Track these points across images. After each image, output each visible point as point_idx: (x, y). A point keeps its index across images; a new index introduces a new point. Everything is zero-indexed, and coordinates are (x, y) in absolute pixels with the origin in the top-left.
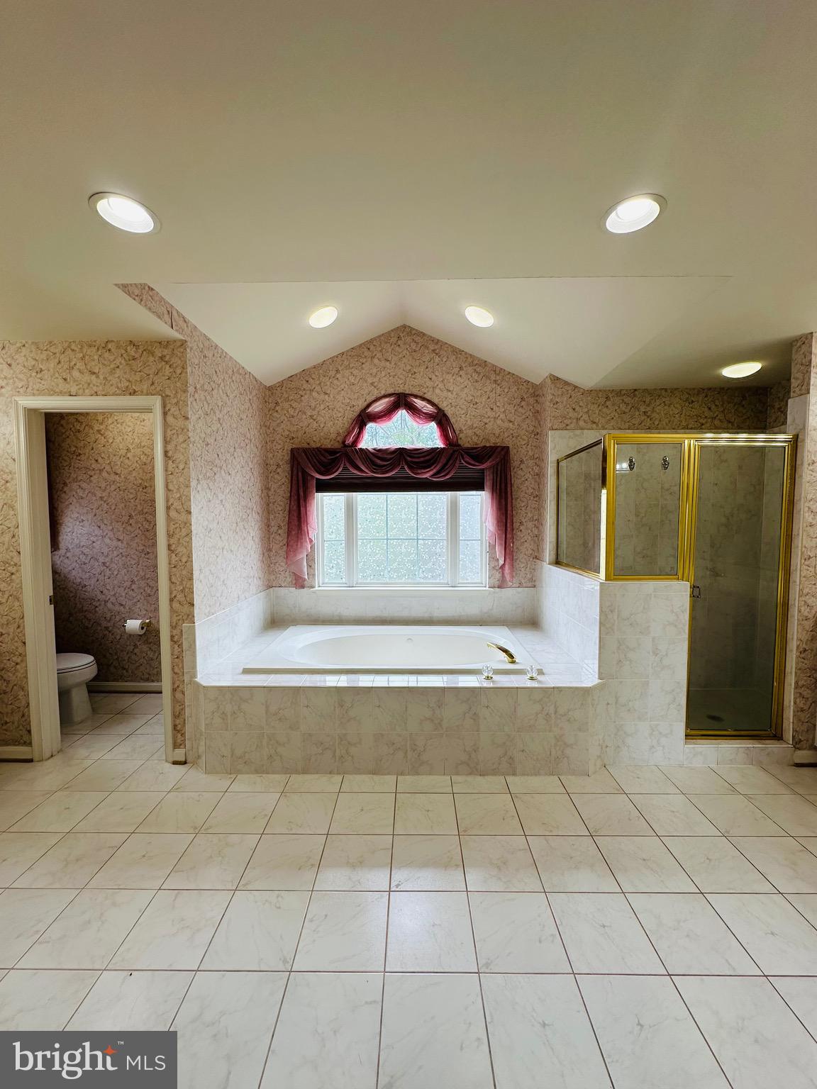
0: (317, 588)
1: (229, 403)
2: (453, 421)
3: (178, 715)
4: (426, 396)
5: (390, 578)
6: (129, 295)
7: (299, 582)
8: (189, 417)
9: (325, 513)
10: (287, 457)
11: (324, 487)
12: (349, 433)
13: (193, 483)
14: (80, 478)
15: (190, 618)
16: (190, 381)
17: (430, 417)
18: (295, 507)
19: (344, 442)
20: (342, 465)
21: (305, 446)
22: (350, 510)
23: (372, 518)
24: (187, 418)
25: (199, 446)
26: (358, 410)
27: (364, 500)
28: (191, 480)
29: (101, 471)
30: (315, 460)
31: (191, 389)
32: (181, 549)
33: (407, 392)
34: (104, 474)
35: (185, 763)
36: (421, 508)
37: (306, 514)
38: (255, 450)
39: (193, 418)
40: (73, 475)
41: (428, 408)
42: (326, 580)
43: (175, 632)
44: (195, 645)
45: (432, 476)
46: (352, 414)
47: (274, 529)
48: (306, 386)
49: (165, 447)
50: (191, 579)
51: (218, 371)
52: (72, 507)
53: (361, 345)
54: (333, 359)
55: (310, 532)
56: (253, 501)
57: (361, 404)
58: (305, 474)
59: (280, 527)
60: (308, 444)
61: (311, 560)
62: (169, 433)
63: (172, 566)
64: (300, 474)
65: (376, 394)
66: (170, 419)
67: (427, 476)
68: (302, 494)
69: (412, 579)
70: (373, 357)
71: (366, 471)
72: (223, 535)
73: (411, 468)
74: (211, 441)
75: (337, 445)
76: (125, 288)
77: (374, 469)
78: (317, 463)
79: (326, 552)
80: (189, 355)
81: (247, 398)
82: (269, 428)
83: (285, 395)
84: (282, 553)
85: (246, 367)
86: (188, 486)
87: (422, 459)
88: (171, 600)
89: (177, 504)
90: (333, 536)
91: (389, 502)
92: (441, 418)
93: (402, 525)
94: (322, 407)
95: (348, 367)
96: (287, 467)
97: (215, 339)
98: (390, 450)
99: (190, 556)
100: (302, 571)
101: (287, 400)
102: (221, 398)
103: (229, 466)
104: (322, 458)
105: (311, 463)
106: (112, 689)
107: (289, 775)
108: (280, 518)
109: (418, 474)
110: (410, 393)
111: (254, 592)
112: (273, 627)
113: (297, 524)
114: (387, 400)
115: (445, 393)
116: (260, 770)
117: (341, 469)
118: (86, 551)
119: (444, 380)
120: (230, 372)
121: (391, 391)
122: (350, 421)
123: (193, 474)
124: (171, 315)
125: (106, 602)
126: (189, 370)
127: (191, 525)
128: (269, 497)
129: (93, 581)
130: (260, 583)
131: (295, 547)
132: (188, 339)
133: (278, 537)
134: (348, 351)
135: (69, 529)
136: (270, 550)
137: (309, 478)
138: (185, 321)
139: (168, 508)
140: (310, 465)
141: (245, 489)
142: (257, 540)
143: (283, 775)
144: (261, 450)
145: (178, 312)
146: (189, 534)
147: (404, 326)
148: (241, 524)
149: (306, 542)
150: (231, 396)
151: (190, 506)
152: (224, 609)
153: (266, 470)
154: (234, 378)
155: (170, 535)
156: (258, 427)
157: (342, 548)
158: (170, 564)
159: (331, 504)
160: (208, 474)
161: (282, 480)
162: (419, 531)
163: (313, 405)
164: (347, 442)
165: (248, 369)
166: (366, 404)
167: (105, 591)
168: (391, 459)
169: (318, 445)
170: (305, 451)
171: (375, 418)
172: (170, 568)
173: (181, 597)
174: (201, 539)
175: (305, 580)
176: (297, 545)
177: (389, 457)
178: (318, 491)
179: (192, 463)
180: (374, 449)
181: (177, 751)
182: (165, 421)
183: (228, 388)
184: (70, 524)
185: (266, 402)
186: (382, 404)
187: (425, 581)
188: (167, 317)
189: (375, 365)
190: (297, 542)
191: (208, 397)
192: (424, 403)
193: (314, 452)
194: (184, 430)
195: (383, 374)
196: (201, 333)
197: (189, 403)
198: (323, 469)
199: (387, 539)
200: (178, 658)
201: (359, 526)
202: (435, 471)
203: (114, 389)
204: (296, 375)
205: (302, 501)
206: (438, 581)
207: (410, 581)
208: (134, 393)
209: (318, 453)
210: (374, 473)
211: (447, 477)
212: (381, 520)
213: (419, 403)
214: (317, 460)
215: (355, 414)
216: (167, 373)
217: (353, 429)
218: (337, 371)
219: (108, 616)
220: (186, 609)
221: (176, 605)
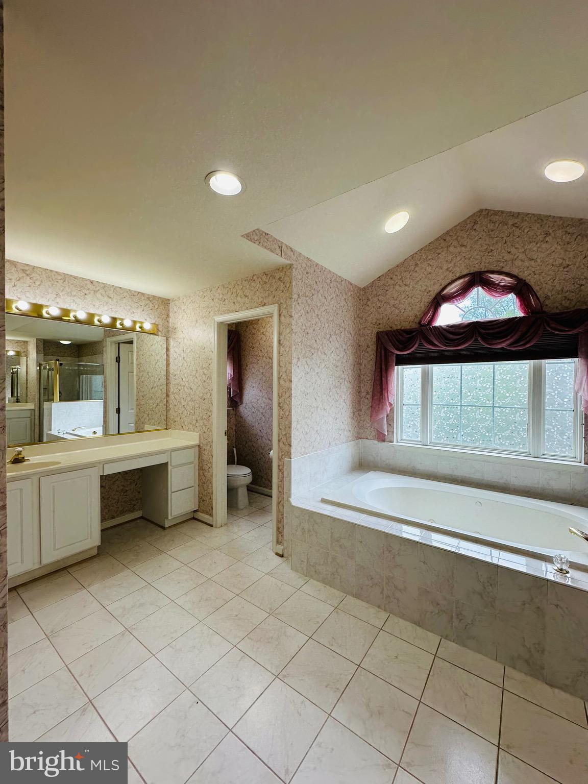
0: (395, 443)
1: (326, 303)
2: (536, 288)
3: (280, 521)
4: (504, 270)
5: (463, 441)
6: (251, 241)
7: (381, 437)
8: (293, 316)
9: (404, 382)
10: (374, 339)
11: (402, 361)
12: (425, 314)
13: (294, 361)
14: (253, 361)
15: (289, 454)
16: (295, 290)
17: (507, 289)
18: (378, 377)
19: (420, 323)
20: (418, 342)
21: (389, 329)
22: (426, 379)
23: (446, 386)
24: (291, 316)
25: (300, 335)
26: (433, 294)
27: (439, 370)
28: (293, 359)
29: (263, 357)
30: (395, 340)
31: (295, 296)
32: (286, 406)
33: (483, 270)
34: (264, 359)
35: (282, 556)
36: (497, 377)
37: (387, 382)
38: (349, 335)
39: (296, 316)
40: (251, 360)
41: (507, 281)
42: (404, 437)
43: (280, 463)
44: (291, 475)
45: (509, 345)
46: (427, 299)
47: (364, 394)
48: (392, 282)
49: (279, 337)
50: (290, 427)
51: (318, 282)
52: (249, 379)
53: (438, 238)
54: (412, 256)
55: (390, 397)
56: (348, 374)
57: (437, 288)
58: (386, 351)
59: (368, 393)
60: (391, 327)
61: (390, 419)
62: (282, 327)
63: (281, 418)
64: (383, 352)
65: (451, 277)
66: (282, 318)
67: (503, 345)
68: (383, 367)
69: (486, 444)
70: (448, 247)
71: (439, 345)
72: (318, 398)
73: (484, 339)
74: (310, 331)
75: (414, 326)
76: (248, 236)
77: (447, 343)
78: (396, 342)
79: (404, 415)
80: (294, 272)
81: (343, 299)
82: (362, 319)
83: (375, 292)
84: (369, 412)
85: (342, 276)
86: (290, 363)
87: (497, 330)
88: (279, 441)
89: (284, 376)
90: (411, 401)
91: (463, 372)
92: (521, 289)
93: (476, 393)
94: (403, 296)
95: (426, 260)
96: (374, 347)
97: (316, 259)
98: (463, 325)
99: (290, 411)
100: (382, 428)
101: (377, 295)
102: (320, 300)
103: (325, 348)
104: (401, 337)
105: (391, 343)
106: (263, 492)
107: (345, 595)
108: (368, 387)
109: (494, 344)
110: (485, 270)
111: (344, 441)
112: (359, 470)
113: (379, 390)
114: (461, 281)
115: (527, 263)
116: (324, 581)
117: (416, 346)
118: (254, 405)
119: (525, 250)
120: (329, 281)
121: (465, 272)
122: (427, 304)
123: (294, 355)
124: (281, 248)
125: (262, 437)
126: (294, 283)
127: (291, 390)
128: (360, 370)
129: (257, 424)
130: (350, 434)
131: (377, 408)
132: (293, 262)
133: (366, 401)
134: (426, 246)
135: (248, 392)
136: (360, 410)
137: (390, 354)
138: (292, 251)
139: (279, 378)
140: (390, 344)
141: (339, 364)
142: (348, 402)
143: (342, 593)
144: (355, 335)
145: (286, 246)
146: (290, 396)
147: (481, 211)
148: (334, 390)
149: (386, 405)
150: (329, 298)
151: (292, 377)
152: (316, 451)
153: (358, 349)
154: (331, 285)
155: (280, 397)
156: (353, 318)
157: (418, 411)
158: (279, 416)
159: (409, 375)
160: (307, 354)
161: (370, 356)
162: (496, 399)
163: (395, 296)
164: (422, 322)
165: (344, 277)
166: (442, 287)
167: (262, 431)
168: (464, 332)
169: (399, 327)
170: (387, 333)
171: (449, 298)
172: (279, 419)
173: (284, 439)
174: (299, 400)
175: (385, 435)
176: (379, 407)
177: (462, 331)
178: (397, 364)
179: (294, 347)
180: (448, 326)
181: (278, 546)
182: (280, 320)
183: (326, 292)
184: (248, 389)
185: (360, 300)
186: (456, 287)
187: (501, 448)
188: (278, 251)
189: (451, 253)
190: (379, 404)
191: (309, 301)
192: (501, 277)
193: (394, 333)
194: (290, 324)
195: (459, 258)
196: (305, 257)
197: (293, 306)
198: (401, 346)
199: (461, 406)
200: (281, 480)
201: (434, 393)
202: (512, 340)
203: (255, 304)
204: (383, 275)
205: (383, 373)
206: (517, 449)
207: (484, 446)
208: (265, 305)
209: (398, 333)
210: (446, 346)
211: (528, 346)
212: (456, 388)
213: (495, 278)
214: (397, 340)
215: (430, 298)
216: (282, 288)
217: (429, 310)
218: (416, 265)
219: (263, 445)
220: (287, 447)
221: (281, 444)
